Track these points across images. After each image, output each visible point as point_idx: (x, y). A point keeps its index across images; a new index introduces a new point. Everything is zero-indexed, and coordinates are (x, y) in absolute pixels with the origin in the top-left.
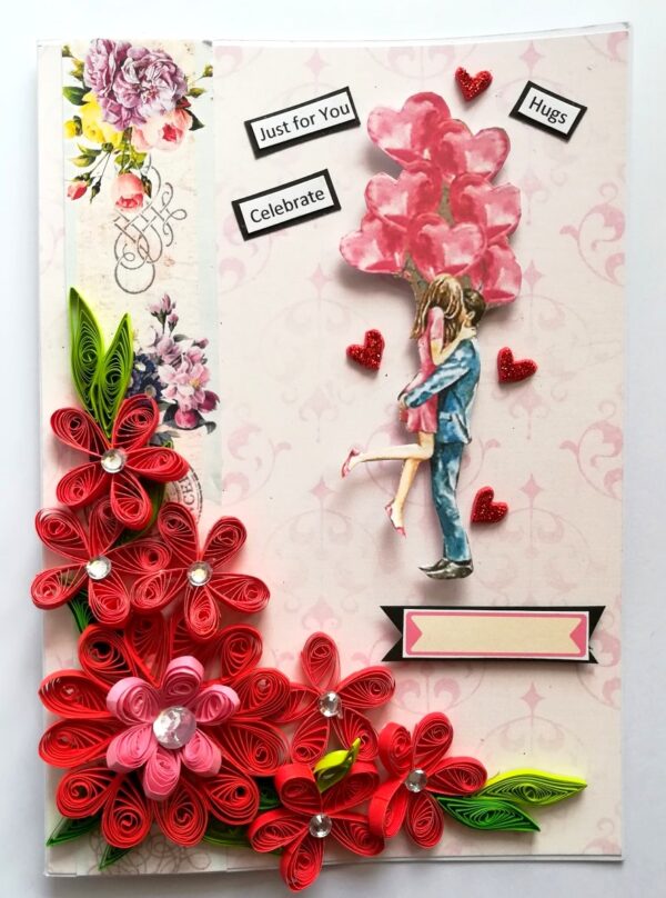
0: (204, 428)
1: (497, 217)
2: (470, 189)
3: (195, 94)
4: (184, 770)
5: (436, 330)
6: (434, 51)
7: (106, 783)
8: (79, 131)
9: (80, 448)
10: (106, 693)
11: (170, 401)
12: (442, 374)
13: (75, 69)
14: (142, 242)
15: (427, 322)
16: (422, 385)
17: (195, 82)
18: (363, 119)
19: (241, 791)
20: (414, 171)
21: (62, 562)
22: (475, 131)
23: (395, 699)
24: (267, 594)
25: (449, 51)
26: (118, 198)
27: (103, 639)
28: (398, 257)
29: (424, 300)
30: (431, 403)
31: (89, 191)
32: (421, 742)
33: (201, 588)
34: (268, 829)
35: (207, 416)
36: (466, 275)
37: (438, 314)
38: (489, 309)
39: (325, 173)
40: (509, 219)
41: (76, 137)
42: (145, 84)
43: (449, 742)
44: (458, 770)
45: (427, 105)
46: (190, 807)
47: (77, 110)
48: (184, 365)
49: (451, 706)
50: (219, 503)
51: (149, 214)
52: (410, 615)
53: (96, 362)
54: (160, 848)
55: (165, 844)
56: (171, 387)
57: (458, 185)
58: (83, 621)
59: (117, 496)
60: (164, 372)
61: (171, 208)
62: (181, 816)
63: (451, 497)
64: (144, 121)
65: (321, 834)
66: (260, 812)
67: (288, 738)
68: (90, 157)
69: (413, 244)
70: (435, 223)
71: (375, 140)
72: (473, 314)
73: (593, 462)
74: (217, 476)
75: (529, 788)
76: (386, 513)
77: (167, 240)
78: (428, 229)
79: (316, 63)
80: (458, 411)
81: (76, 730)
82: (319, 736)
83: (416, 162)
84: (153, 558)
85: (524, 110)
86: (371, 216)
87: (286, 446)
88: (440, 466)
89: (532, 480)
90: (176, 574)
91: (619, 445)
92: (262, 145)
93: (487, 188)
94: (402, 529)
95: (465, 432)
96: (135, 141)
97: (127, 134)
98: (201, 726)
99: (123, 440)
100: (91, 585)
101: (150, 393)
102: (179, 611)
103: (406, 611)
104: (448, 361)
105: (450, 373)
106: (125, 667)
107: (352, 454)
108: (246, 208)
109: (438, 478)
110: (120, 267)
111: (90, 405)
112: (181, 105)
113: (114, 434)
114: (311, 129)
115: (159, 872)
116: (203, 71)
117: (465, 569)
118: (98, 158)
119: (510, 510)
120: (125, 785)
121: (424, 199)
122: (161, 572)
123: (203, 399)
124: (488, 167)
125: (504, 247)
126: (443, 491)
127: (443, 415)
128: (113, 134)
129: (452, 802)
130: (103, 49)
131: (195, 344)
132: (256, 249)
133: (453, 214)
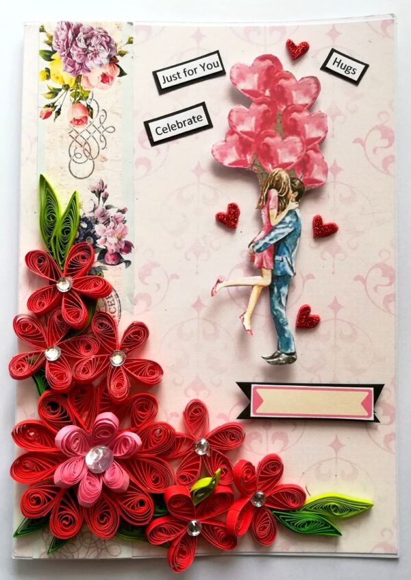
0: (123, 264)
1: (312, 132)
2: (295, 115)
3: (122, 54)
4: (105, 487)
5: (273, 203)
6: (273, 29)
7: (53, 495)
8: (48, 77)
9: (43, 276)
10: (55, 435)
11: (102, 247)
12: (277, 231)
13: (47, 39)
14: (87, 146)
15: (267, 198)
16: (264, 238)
17: (122, 46)
18: (227, 70)
19: (142, 503)
20: (260, 104)
21: (29, 349)
22: (298, 78)
23: (246, 444)
24: (162, 372)
25: (282, 29)
26: (71, 119)
27: (54, 400)
28: (248, 157)
29: (266, 184)
30: (269, 250)
31: (54, 114)
32: (262, 473)
33: (118, 367)
34: (159, 529)
35: (125, 257)
36: (293, 169)
37: (274, 193)
38: (307, 191)
39: (203, 104)
40: (320, 134)
41: (46, 81)
42: (90, 48)
43: (281, 473)
44: (286, 493)
45: (268, 63)
46: (109, 513)
47: (48, 64)
48: (112, 224)
49: (282, 450)
50: (132, 313)
51: (92, 129)
52: (255, 388)
53: (56, 221)
54: (88, 541)
55: (91, 539)
56: (103, 238)
57: (288, 112)
58: (42, 388)
59: (66, 307)
60: (98, 229)
61: (105, 125)
62: (102, 519)
63: (283, 311)
64: (89, 71)
65: (195, 534)
66: (154, 518)
67: (174, 469)
68: (55, 93)
69: (258, 149)
70: (272, 136)
71: (235, 84)
72: (297, 193)
73: (375, 289)
74: (131, 295)
75: (334, 506)
76: (240, 321)
77: (101, 145)
78: (268, 140)
79: (198, 35)
80: (287, 255)
81: (35, 459)
82: (195, 467)
83: (261, 98)
84: (88, 348)
85: (329, 65)
86: (232, 132)
87: (175, 276)
88: (276, 290)
89: (335, 301)
90: (102, 359)
91: (392, 279)
92: (163, 86)
93: (306, 114)
94: (251, 331)
95: (292, 268)
96: (83, 83)
97: (78, 79)
98: (116, 459)
99: (71, 272)
100: (47, 365)
101: (90, 242)
102: (104, 382)
103: (253, 386)
104: (281, 223)
105: (282, 231)
106: (68, 419)
107: (219, 282)
108: (152, 126)
109: (274, 298)
110: (72, 162)
111: (50, 249)
112: (113, 61)
113: (65, 267)
114: (195, 76)
115: (87, 558)
116: (127, 41)
117: (292, 358)
118: (60, 94)
119: (322, 320)
120: (65, 496)
121: (266, 121)
122: (93, 357)
123: (123, 245)
124: (307, 101)
125: (316, 151)
126: (277, 307)
127: (278, 258)
128: (69, 79)
129: (283, 514)
130: (65, 27)
131: (119, 211)
132: (159, 152)
133: (284, 130)
